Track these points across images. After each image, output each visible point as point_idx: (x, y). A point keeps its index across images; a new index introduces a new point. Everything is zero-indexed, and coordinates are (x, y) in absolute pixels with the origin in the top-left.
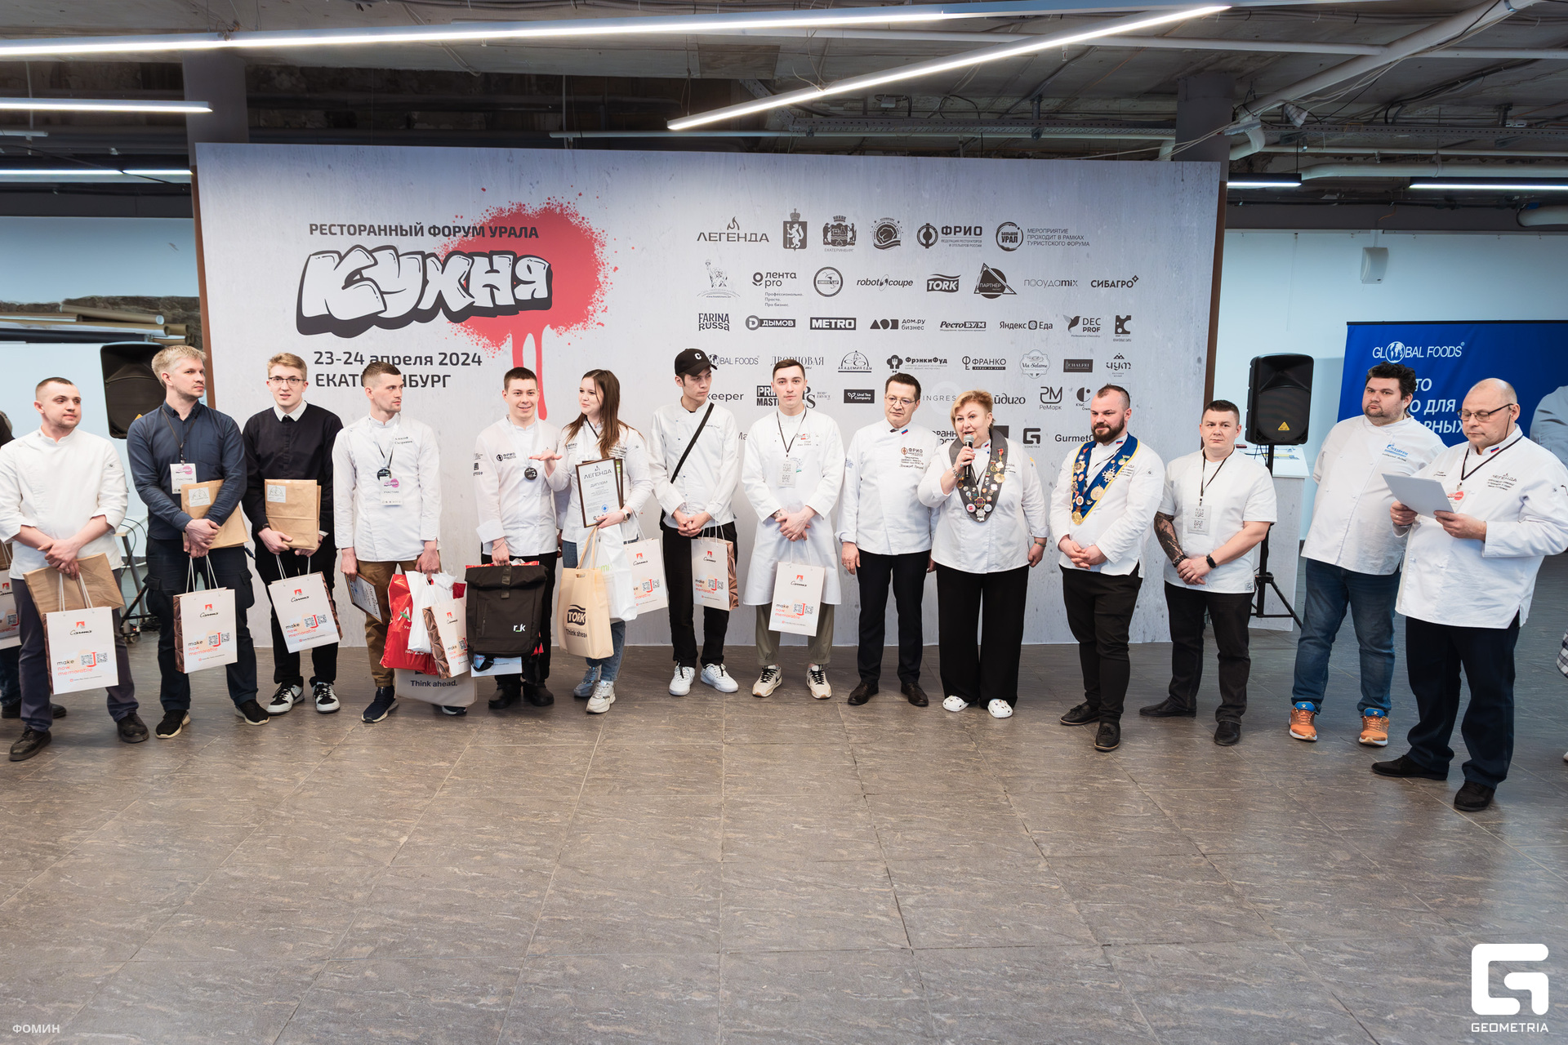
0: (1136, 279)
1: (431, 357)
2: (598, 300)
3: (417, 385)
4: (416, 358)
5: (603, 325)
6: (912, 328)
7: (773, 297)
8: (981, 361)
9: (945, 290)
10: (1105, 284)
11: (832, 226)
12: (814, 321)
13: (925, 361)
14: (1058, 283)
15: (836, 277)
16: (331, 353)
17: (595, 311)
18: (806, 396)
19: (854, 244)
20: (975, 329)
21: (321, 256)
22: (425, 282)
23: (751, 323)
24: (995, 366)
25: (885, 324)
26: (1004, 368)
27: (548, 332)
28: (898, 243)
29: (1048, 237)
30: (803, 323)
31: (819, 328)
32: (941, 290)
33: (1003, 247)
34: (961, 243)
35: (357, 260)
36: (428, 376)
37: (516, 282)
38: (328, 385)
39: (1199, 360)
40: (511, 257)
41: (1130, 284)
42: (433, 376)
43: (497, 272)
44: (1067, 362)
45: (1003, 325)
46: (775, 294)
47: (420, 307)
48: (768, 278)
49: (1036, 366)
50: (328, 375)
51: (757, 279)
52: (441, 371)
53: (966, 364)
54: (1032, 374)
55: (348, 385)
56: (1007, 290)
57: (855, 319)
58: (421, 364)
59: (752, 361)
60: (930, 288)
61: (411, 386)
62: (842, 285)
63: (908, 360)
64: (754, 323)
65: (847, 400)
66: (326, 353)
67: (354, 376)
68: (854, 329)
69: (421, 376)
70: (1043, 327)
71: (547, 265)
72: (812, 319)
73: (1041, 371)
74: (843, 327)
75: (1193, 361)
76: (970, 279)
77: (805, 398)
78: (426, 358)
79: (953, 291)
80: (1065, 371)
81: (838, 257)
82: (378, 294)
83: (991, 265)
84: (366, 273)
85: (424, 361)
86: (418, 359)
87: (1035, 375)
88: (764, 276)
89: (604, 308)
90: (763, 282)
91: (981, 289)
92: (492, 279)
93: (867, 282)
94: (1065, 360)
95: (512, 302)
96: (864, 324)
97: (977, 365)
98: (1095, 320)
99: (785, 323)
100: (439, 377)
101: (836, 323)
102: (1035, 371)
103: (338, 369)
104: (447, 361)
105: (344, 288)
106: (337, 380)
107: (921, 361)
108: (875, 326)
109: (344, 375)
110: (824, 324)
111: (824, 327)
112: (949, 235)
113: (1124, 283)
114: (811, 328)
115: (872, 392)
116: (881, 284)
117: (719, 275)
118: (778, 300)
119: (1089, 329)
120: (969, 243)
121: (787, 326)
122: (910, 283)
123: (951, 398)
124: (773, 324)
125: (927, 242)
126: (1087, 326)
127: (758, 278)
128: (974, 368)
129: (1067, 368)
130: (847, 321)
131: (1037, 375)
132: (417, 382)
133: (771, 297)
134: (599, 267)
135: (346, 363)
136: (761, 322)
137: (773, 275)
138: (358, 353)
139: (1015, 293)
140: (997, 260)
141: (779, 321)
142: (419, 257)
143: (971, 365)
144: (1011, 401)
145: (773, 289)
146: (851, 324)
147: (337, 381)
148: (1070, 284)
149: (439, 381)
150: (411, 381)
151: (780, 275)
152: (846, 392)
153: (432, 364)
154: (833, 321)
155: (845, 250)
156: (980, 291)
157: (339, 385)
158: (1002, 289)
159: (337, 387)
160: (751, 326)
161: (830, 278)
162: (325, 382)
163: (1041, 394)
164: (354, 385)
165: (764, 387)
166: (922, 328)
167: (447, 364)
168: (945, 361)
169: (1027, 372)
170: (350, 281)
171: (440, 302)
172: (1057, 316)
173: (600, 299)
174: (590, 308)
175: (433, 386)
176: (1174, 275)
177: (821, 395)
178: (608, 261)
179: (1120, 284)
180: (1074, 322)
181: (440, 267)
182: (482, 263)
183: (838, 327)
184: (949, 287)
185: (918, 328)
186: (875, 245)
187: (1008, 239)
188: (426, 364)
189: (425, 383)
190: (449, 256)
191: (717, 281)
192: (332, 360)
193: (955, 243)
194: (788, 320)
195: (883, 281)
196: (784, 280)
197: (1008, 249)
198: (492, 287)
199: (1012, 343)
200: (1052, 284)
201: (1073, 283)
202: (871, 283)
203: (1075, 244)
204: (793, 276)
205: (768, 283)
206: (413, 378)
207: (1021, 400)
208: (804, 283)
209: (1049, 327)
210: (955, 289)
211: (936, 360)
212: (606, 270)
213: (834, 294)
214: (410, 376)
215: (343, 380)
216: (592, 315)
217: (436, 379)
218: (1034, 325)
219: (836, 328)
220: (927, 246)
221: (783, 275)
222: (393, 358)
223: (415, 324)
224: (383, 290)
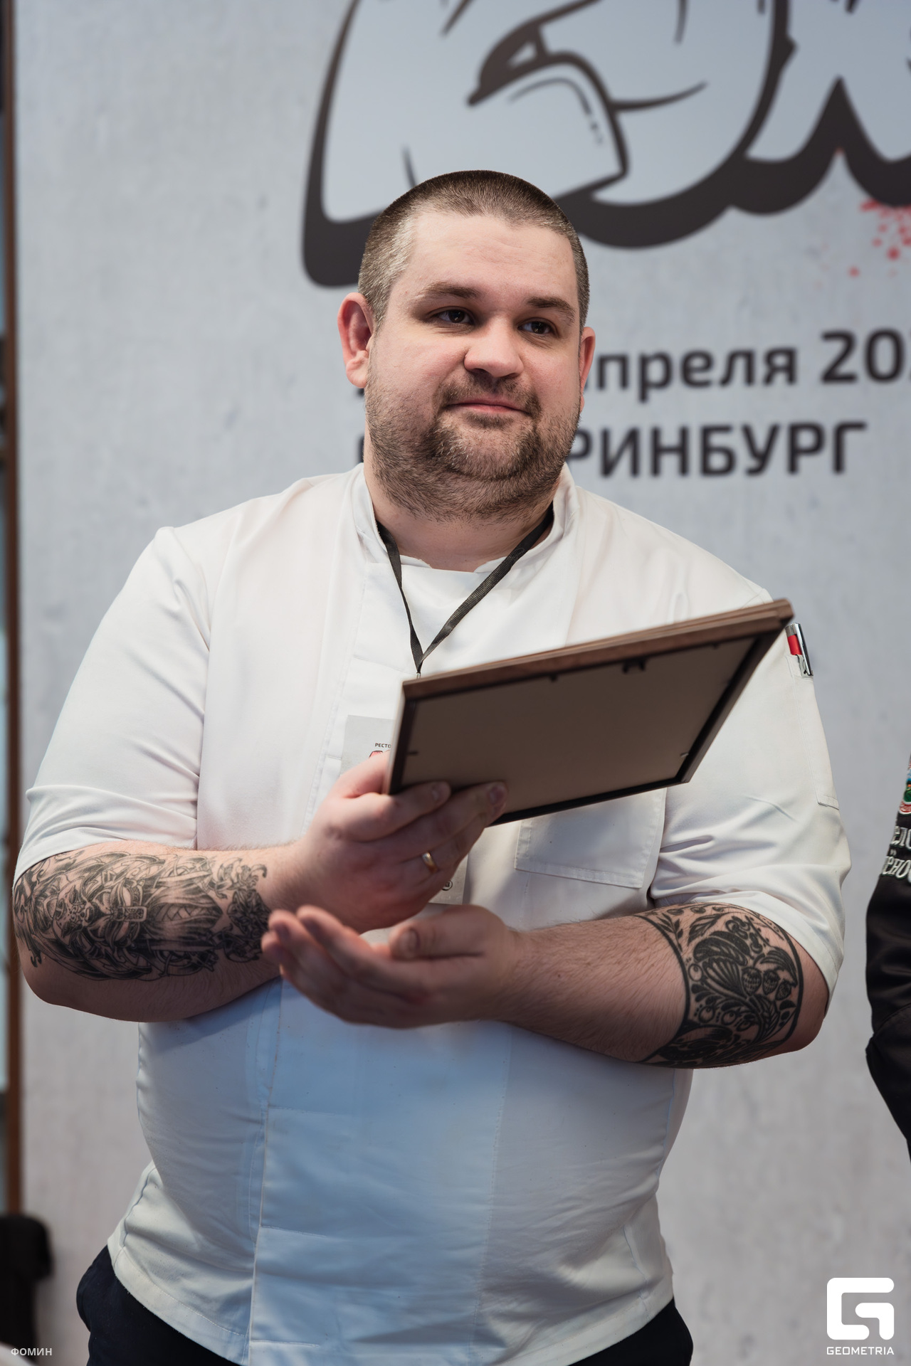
1: (790, 354)
3: (729, 468)
4: (732, 358)
42: (795, 429)
52: (831, 406)
58: (750, 379)
69: (748, 432)
78: (770, 356)
82: (599, 113)
85: (761, 370)
86: (740, 365)
100: (817, 430)
104: (855, 363)
132: (730, 455)
149: (817, 448)
150: (707, 450)
153: (791, 378)
167: (853, 377)
175: (793, 467)
188: (767, 381)
189: (762, 459)
206: (717, 440)
214: (707, 432)
217: (807, 437)
222: (644, 361)
223: (734, 221)
224: (618, 92)
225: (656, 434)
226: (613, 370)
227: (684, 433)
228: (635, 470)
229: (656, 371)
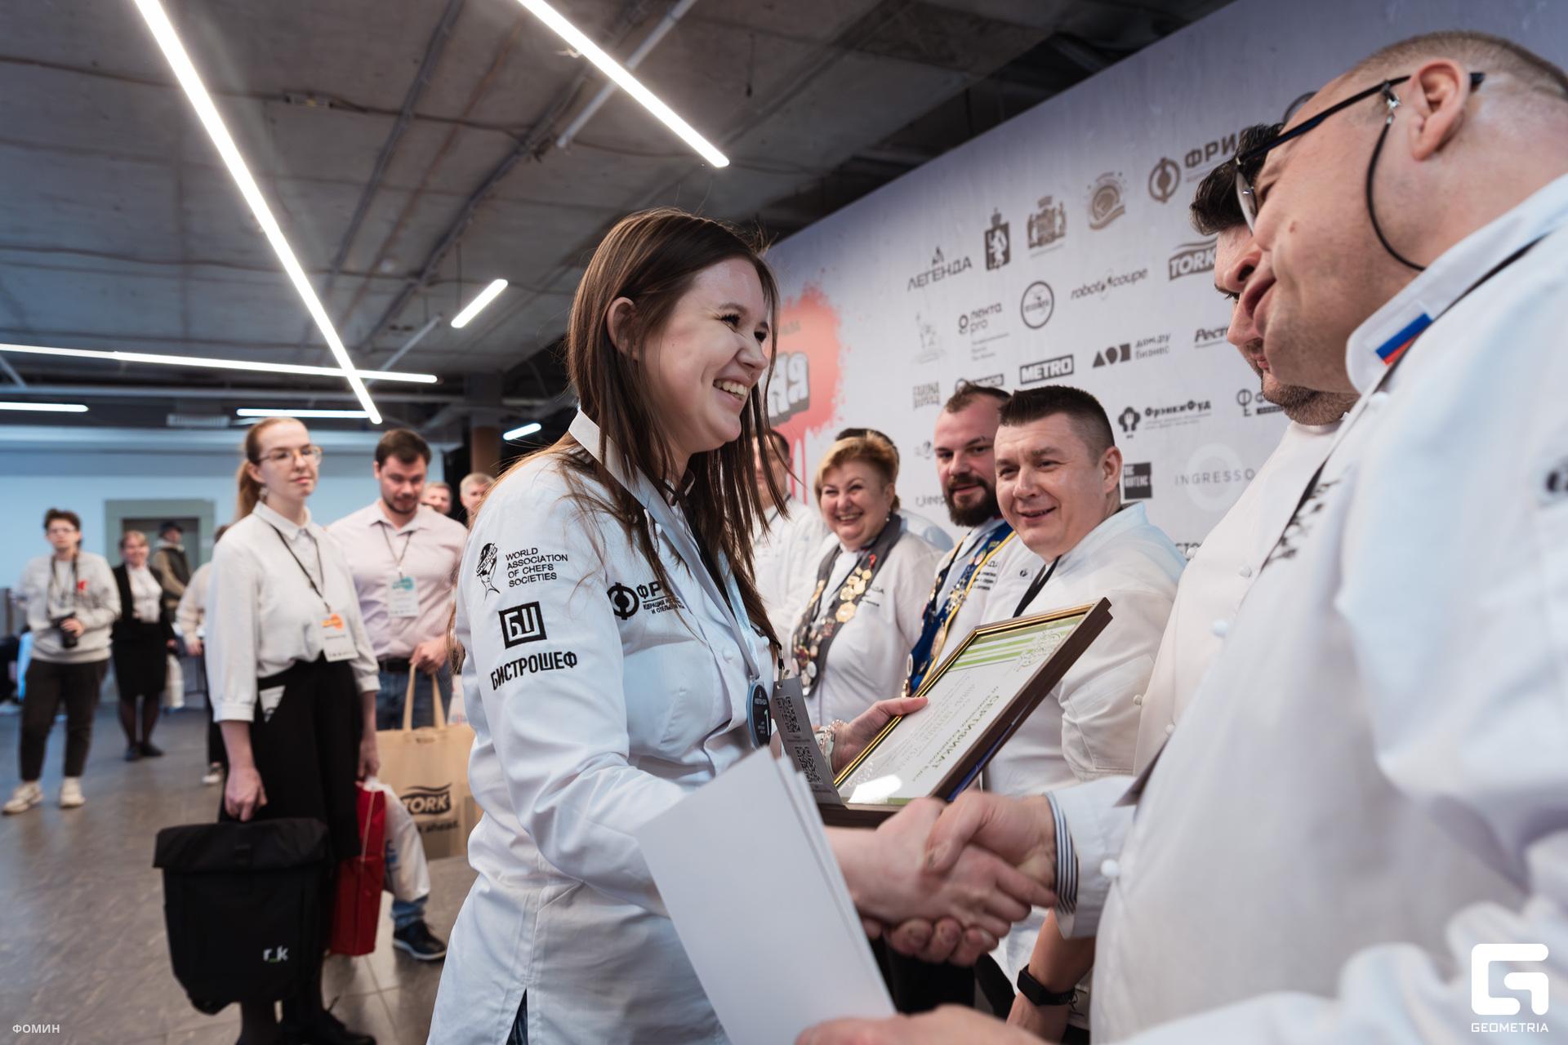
2: (839, 391)
5: (842, 419)
6: (1153, 353)
9: (1199, 271)
11: (1039, 217)
12: (1024, 371)
13: (1174, 410)
15: (1045, 295)
17: (837, 405)
19: (1064, 235)
25: (1112, 354)
27: (808, 435)
28: (1121, 211)
30: (1012, 376)
31: (1030, 381)
32: (1192, 272)
48: (973, 320)
51: (963, 324)
53: (1247, 404)
57: (1071, 356)
60: (1174, 273)
62: (1054, 305)
63: (1149, 412)
68: (1070, 372)
72: (1019, 368)
74: (1056, 372)
79: (1210, 268)
81: (1047, 262)
88: (967, 318)
90: (969, 327)
93: (1082, 292)
99: (993, 382)
101: (1047, 369)
107: (1168, 411)
108: (1099, 362)
110: (1035, 372)
111: (1033, 377)
112: (1198, 166)
114: (1019, 383)
116: (1103, 288)
117: (928, 330)
122: (1142, 274)
123: (1222, 477)
125: (1163, 192)
127: (964, 322)
128: (1259, 411)
130: (1064, 361)
134: (838, 351)
137: (978, 314)
141: (984, 379)
143: (1254, 406)
145: (980, 334)
146: (1066, 366)
151: (984, 312)
154: (1046, 366)
155: (1053, 249)
161: (1040, 298)
166: (1168, 350)
168: (1207, 405)
174: (833, 401)
178: (843, 341)
183: (1050, 373)
184: (1204, 262)
185: (1160, 351)
186: (1092, 226)
191: (926, 339)
194: (993, 377)
195: (1106, 281)
196: (991, 318)
202: (1089, 290)
204: (998, 308)
205: (971, 328)
208: (1011, 312)
211: (1191, 405)
212: (843, 353)
213: (1047, 322)
216: (835, 408)
219: (1047, 377)
220: (1164, 198)
221: (988, 311)
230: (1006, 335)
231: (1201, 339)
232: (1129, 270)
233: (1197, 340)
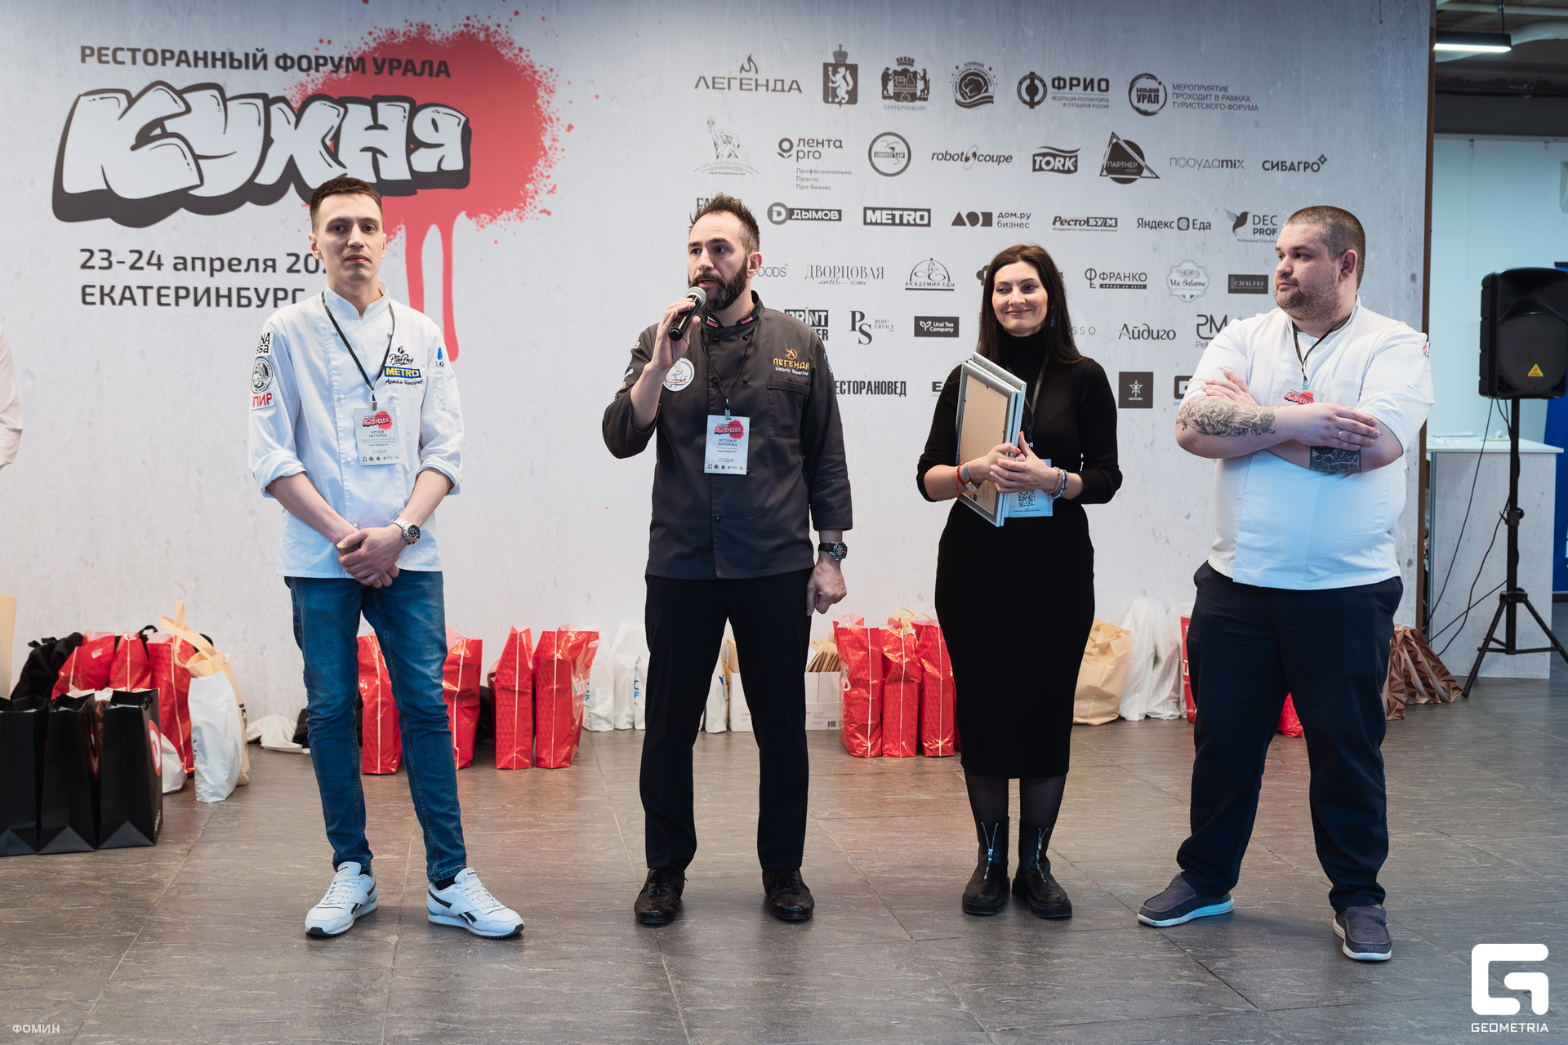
0: (1323, 159)
1: (274, 261)
2: (542, 174)
3: (249, 304)
4: (249, 261)
5: (549, 213)
6: (1013, 225)
7: (808, 175)
8: (1111, 276)
9: (1058, 171)
10: (1281, 166)
11: (895, 71)
12: (869, 213)
14: (1216, 164)
15: (901, 148)
16: (109, 252)
17: (536, 192)
18: (858, 325)
19: (926, 99)
20: (1103, 228)
21: (97, 97)
22: (268, 141)
23: (775, 214)
24: (1131, 283)
25: (973, 218)
26: (1145, 287)
27: (462, 223)
28: (989, 100)
29: (1201, 96)
30: (853, 216)
31: (876, 224)
32: (1053, 170)
33: (1138, 110)
34: (1079, 102)
35: (157, 105)
36: (268, 290)
37: (413, 143)
38: (102, 303)
39: (1413, 278)
40: (407, 106)
41: (1315, 167)
42: (276, 290)
43: (384, 128)
44: (1233, 279)
45: (1142, 223)
46: (811, 172)
47: (257, 181)
48: (801, 147)
49: (1190, 284)
50: (102, 287)
51: (785, 147)
52: (290, 282)
53: (1091, 279)
54: (1184, 296)
55: (135, 304)
56: (1145, 173)
57: (929, 211)
58: (257, 270)
59: (776, 271)
60: (1037, 167)
61: (239, 305)
62: (909, 159)
64: (779, 214)
65: (919, 332)
66: (101, 251)
67: (145, 289)
68: (929, 225)
69: (256, 290)
70: (1198, 226)
71: (463, 119)
72: (866, 209)
73: (1199, 289)
74: (912, 222)
75: (1405, 279)
76: (1094, 156)
77: (857, 328)
78: (265, 261)
79: (1069, 171)
80: (1231, 291)
81: (904, 118)
82: (190, 159)
83: (1123, 136)
84: (170, 126)
85: (261, 266)
86: (253, 263)
87: (1188, 297)
88: (795, 143)
89: (550, 188)
90: (793, 152)
91: (1109, 170)
92: (375, 139)
93: (946, 156)
94: (1230, 276)
95: (408, 176)
96: (942, 218)
97: (1107, 282)
98: (1269, 218)
99: (826, 215)
100: (285, 291)
101: (901, 216)
102: (1188, 291)
103: (119, 277)
104: (300, 266)
105: (134, 148)
106: (117, 295)
108: (958, 221)
109: (129, 288)
110: (884, 217)
111: (884, 221)
112: (1061, 90)
113: (1307, 166)
114: (865, 223)
115: (955, 321)
116: (967, 159)
117: (728, 140)
118: (816, 180)
119: (1262, 231)
120: (1092, 103)
121: (830, 219)
122: (1008, 159)
124: (809, 215)
125: (1032, 99)
126: (1259, 227)
127: (786, 145)
128: (1101, 286)
129: (1233, 287)
130: (918, 213)
131: (1192, 296)
132: (249, 299)
133: (805, 175)
134: (544, 125)
135: (133, 267)
136: (790, 213)
137: (808, 143)
138: (153, 252)
139: (1157, 177)
140: (1132, 129)
141: (817, 211)
142: (260, 103)
143: (1097, 282)
144: (1155, 336)
145: (808, 163)
146: (923, 218)
147: (117, 298)
148: (1231, 164)
149: (286, 298)
150: (239, 297)
151: (818, 143)
152: (917, 319)
153: (274, 271)
154: (897, 214)
155: (913, 108)
156: (1109, 173)
157: (121, 303)
158: (1139, 170)
159: (117, 307)
160: (775, 218)
161: (893, 149)
162: (97, 298)
163: (1198, 325)
164: (145, 303)
165: (795, 311)
166: (1025, 225)
167: (298, 271)
169: (1177, 292)
170: (144, 138)
171: (291, 173)
172: (1216, 210)
173: (545, 174)
174: (529, 186)
176: (1375, 156)
177: (880, 324)
178: (558, 115)
179: (1302, 166)
180: (1241, 220)
181: (293, 119)
182: (359, 114)
183: (905, 222)
184: (1063, 165)
185: (1021, 225)
186: (958, 102)
187: (1146, 98)
188: (265, 270)
189: (263, 301)
190: (307, 102)
191: (725, 150)
192: (110, 263)
193: (1069, 103)
194: (830, 211)
195: (970, 154)
196: (825, 151)
197: (1145, 113)
198: (375, 151)
199: (1155, 249)
200: (1208, 165)
201: (1237, 164)
202: (952, 157)
203: (1239, 107)
204: (838, 144)
205: (801, 155)
206: (243, 293)
207: (1170, 334)
208: (855, 152)
209: (1206, 226)
210: (1072, 168)
212: (555, 129)
213: (898, 173)
214: (239, 290)
215: (127, 295)
216: (532, 197)
217: (281, 294)
218: (1184, 224)
219: (901, 224)
220: (1032, 104)
221: (823, 143)
222: (212, 260)
223: (249, 206)
224: (197, 152)
225: (217, 289)
226: (198, 263)
227: (230, 290)
228: (209, 304)
229: (217, 265)
230: (850, 173)
231: (1058, 224)
232: (995, 153)
233: (1054, 224)
